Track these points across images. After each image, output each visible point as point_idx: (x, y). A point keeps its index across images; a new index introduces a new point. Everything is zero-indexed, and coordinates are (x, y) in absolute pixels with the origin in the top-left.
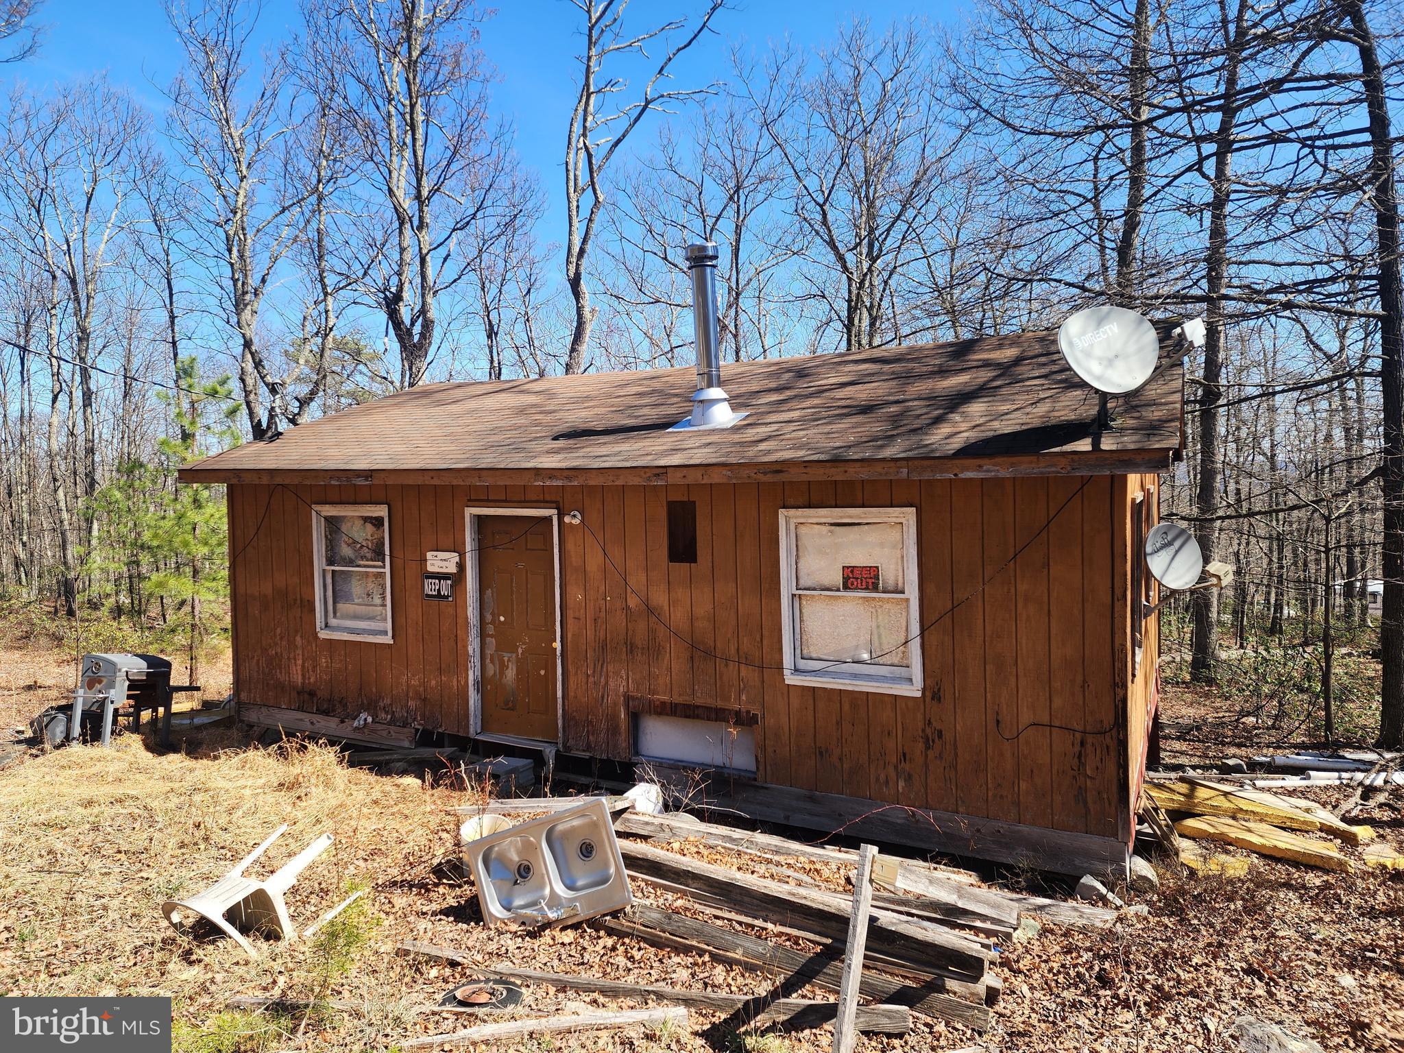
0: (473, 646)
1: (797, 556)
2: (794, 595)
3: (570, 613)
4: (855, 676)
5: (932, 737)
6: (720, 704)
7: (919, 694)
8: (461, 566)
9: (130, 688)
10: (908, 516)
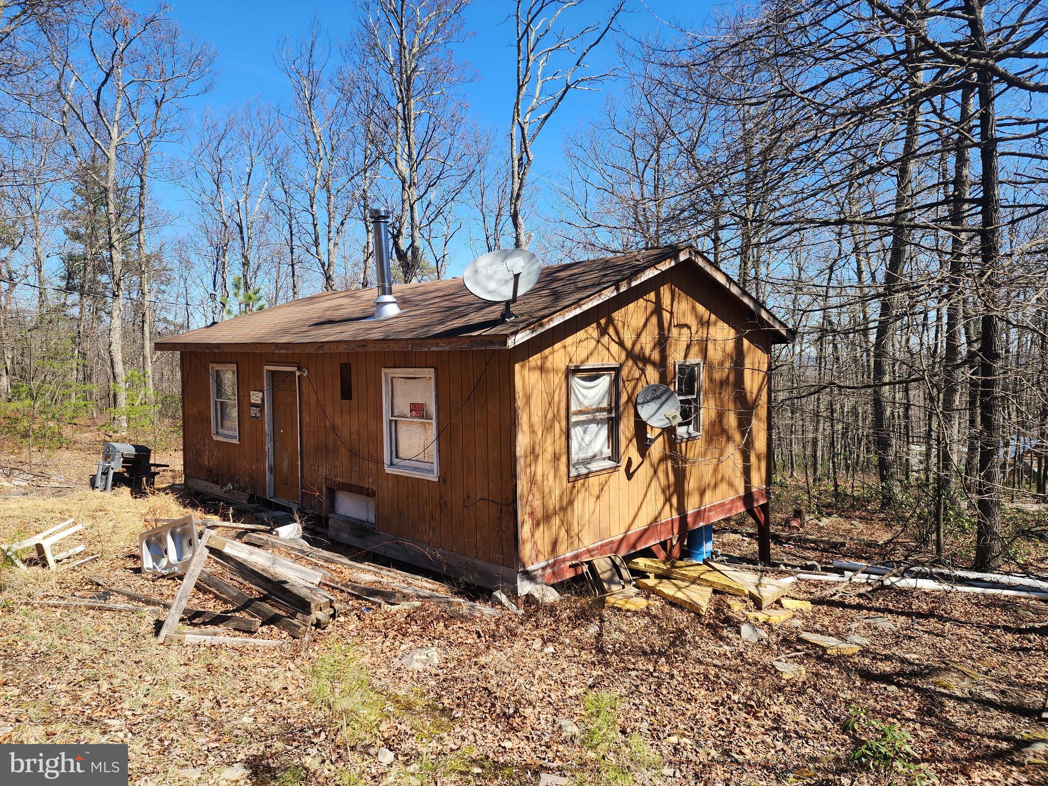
0: (269, 445)
1: (392, 396)
2: (391, 421)
3: (304, 429)
4: (415, 469)
5: (443, 505)
6: (362, 484)
7: (437, 480)
8: (263, 400)
9: (124, 462)
10: (430, 373)
